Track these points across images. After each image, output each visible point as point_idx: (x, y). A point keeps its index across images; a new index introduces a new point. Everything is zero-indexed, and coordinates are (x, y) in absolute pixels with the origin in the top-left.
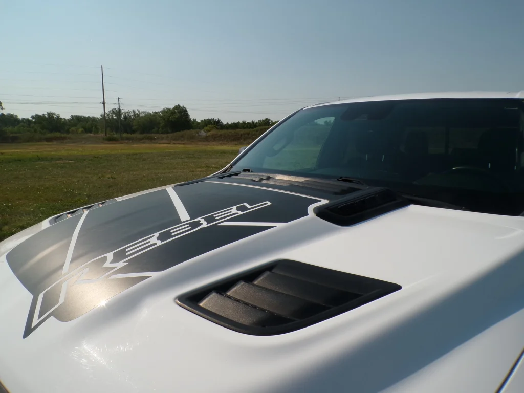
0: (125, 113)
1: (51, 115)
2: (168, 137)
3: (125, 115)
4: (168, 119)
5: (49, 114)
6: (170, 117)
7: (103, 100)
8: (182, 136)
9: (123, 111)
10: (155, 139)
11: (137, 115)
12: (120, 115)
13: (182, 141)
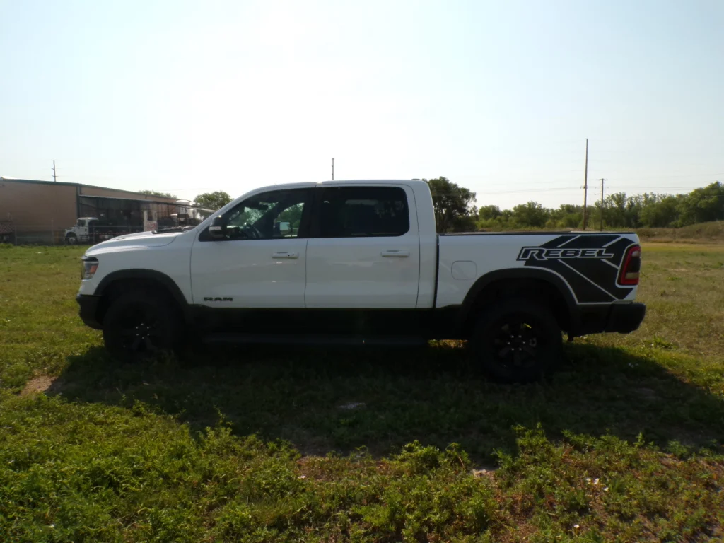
0: (631, 199)
1: (531, 206)
2: (674, 233)
3: (631, 202)
4: (695, 205)
5: (529, 204)
6: (698, 202)
7: (584, 184)
8: (699, 232)
9: (628, 196)
10: (654, 235)
11: (649, 201)
12: (623, 202)
13: (696, 238)
